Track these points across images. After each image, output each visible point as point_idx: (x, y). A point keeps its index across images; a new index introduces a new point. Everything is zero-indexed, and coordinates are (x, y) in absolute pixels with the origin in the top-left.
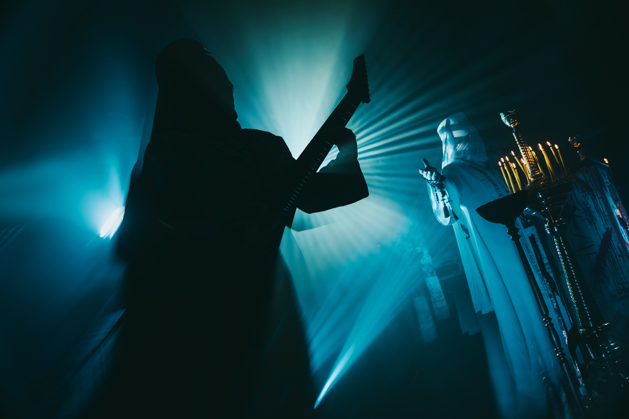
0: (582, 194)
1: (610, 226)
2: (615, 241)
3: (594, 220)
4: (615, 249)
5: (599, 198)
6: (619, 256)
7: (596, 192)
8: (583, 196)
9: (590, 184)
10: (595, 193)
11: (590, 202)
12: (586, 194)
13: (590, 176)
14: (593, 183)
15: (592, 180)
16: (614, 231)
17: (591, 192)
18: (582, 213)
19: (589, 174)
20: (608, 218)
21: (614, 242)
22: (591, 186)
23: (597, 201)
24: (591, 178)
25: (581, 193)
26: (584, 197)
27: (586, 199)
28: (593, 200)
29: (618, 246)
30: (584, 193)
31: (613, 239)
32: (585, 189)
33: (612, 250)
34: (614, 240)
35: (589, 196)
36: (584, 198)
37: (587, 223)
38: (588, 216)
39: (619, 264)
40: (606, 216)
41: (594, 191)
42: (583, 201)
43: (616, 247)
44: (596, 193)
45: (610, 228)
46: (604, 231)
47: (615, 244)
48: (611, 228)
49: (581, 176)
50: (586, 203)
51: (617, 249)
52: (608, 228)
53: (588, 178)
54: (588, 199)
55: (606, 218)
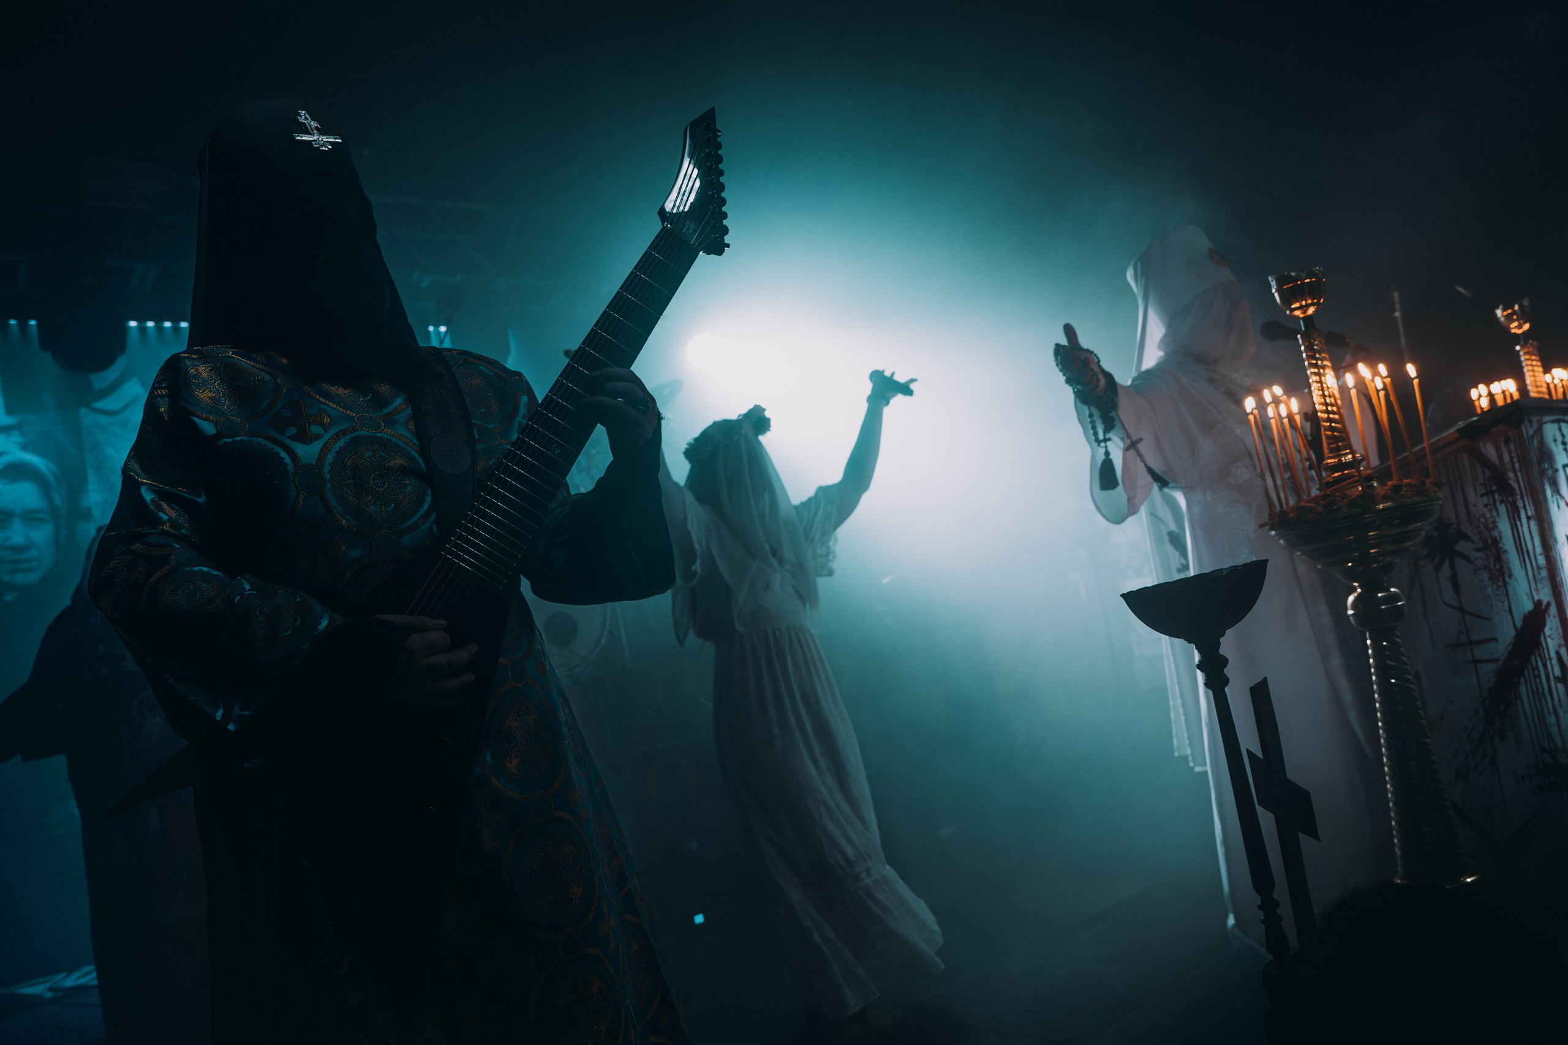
0: (1485, 500)
1: (1545, 595)
2: (1552, 639)
3: (1506, 576)
4: (1550, 659)
5: (1529, 518)
6: (1556, 678)
7: (1522, 498)
8: (1486, 506)
9: (1511, 475)
10: (1521, 501)
11: (1504, 526)
12: (1494, 501)
13: (1513, 455)
14: (1519, 474)
15: (1517, 465)
16: (1553, 610)
17: (1510, 499)
18: (1478, 550)
19: (1512, 447)
20: (1544, 573)
21: (1549, 640)
22: (1511, 482)
23: (1522, 526)
24: (1515, 460)
25: (1482, 495)
26: (1489, 507)
27: (1494, 513)
28: (1513, 522)
29: (1558, 653)
30: (1491, 500)
31: (1547, 631)
32: (1494, 488)
33: (1542, 661)
34: (1549, 636)
35: (1502, 509)
36: (1488, 510)
37: (1486, 579)
38: (1492, 561)
39: (1552, 699)
40: (1539, 568)
41: (1519, 497)
42: (1486, 519)
43: (1553, 655)
44: (1524, 501)
45: (1544, 603)
46: (1529, 606)
47: (1551, 647)
48: (1548, 604)
49: (1489, 450)
50: (1491, 526)
51: (1554, 661)
52: (1540, 602)
53: (1507, 458)
54: (1498, 516)
55: (1539, 574)
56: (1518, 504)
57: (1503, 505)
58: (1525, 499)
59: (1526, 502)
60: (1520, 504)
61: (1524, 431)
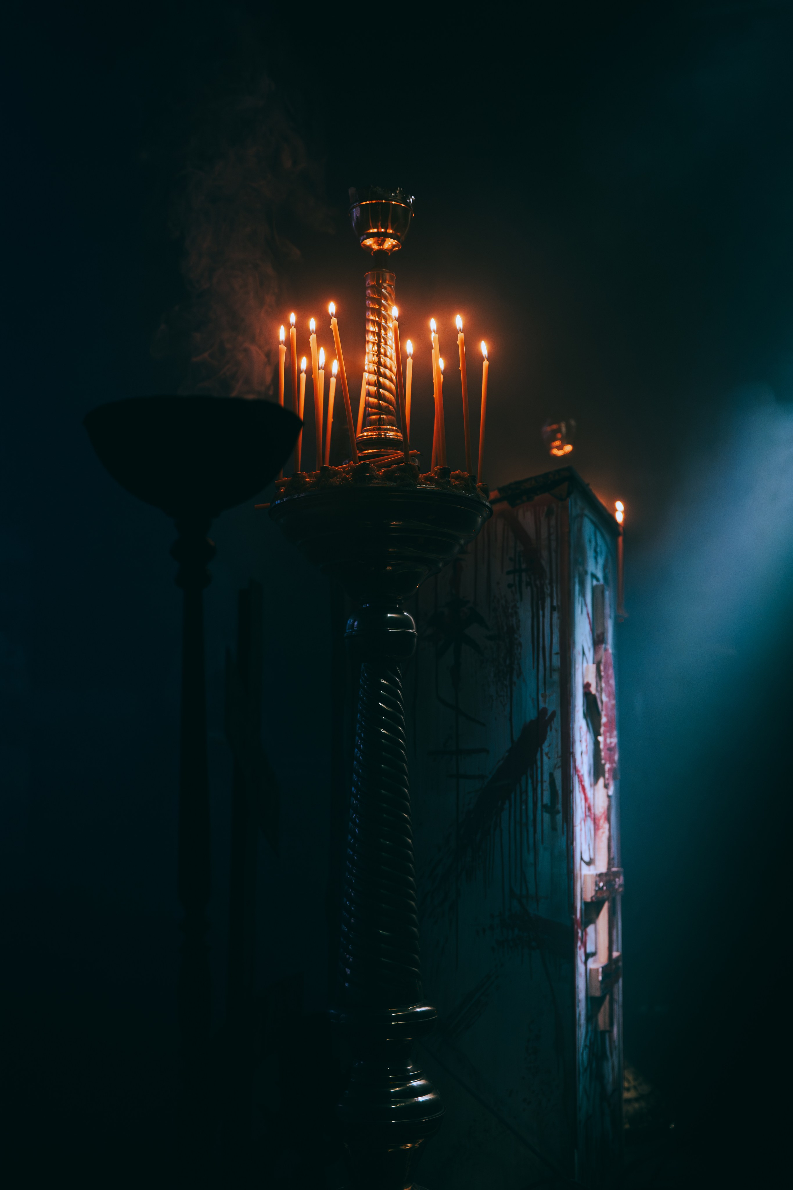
0: (511, 579)
1: (551, 704)
2: (549, 758)
4: (542, 782)
5: (553, 609)
7: (551, 583)
8: (510, 586)
9: (545, 554)
10: (549, 587)
11: (525, 614)
12: (521, 582)
13: (552, 531)
14: (553, 554)
15: (554, 544)
17: (538, 582)
18: (490, 638)
19: (553, 522)
20: (556, 677)
21: (545, 758)
22: (543, 562)
23: (544, 615)
24: (553, 537)
25: (509, 573)
26: (513, 588)
27: (518, 596)
28: (535, 610)
29: (551, 774)
30: (517, 579)
32: (524, 566)
33: (532, 783)
34: (547, 754)
35: (527, 592)
36: (512, 591)
37: (493, 674)
38: (503, 654)
40: (551, 670)
41: (547, 581)
42: (507, 602)
44: (552, 588)
45: (549, 713)
46: (532, 715)
47: (545, 766)
48: (553, 714)
49: (528, 520)
50: (511, 611)
51: (546, 785)
52: (545, 711)
53: (544, 534)
54: (521, 600)
55: (551, 678)
56: (545, 590)
57: (529, 588)
58: (554, 585)
59: (555, 589)
60: (547, 591)
61: (569, 504)
